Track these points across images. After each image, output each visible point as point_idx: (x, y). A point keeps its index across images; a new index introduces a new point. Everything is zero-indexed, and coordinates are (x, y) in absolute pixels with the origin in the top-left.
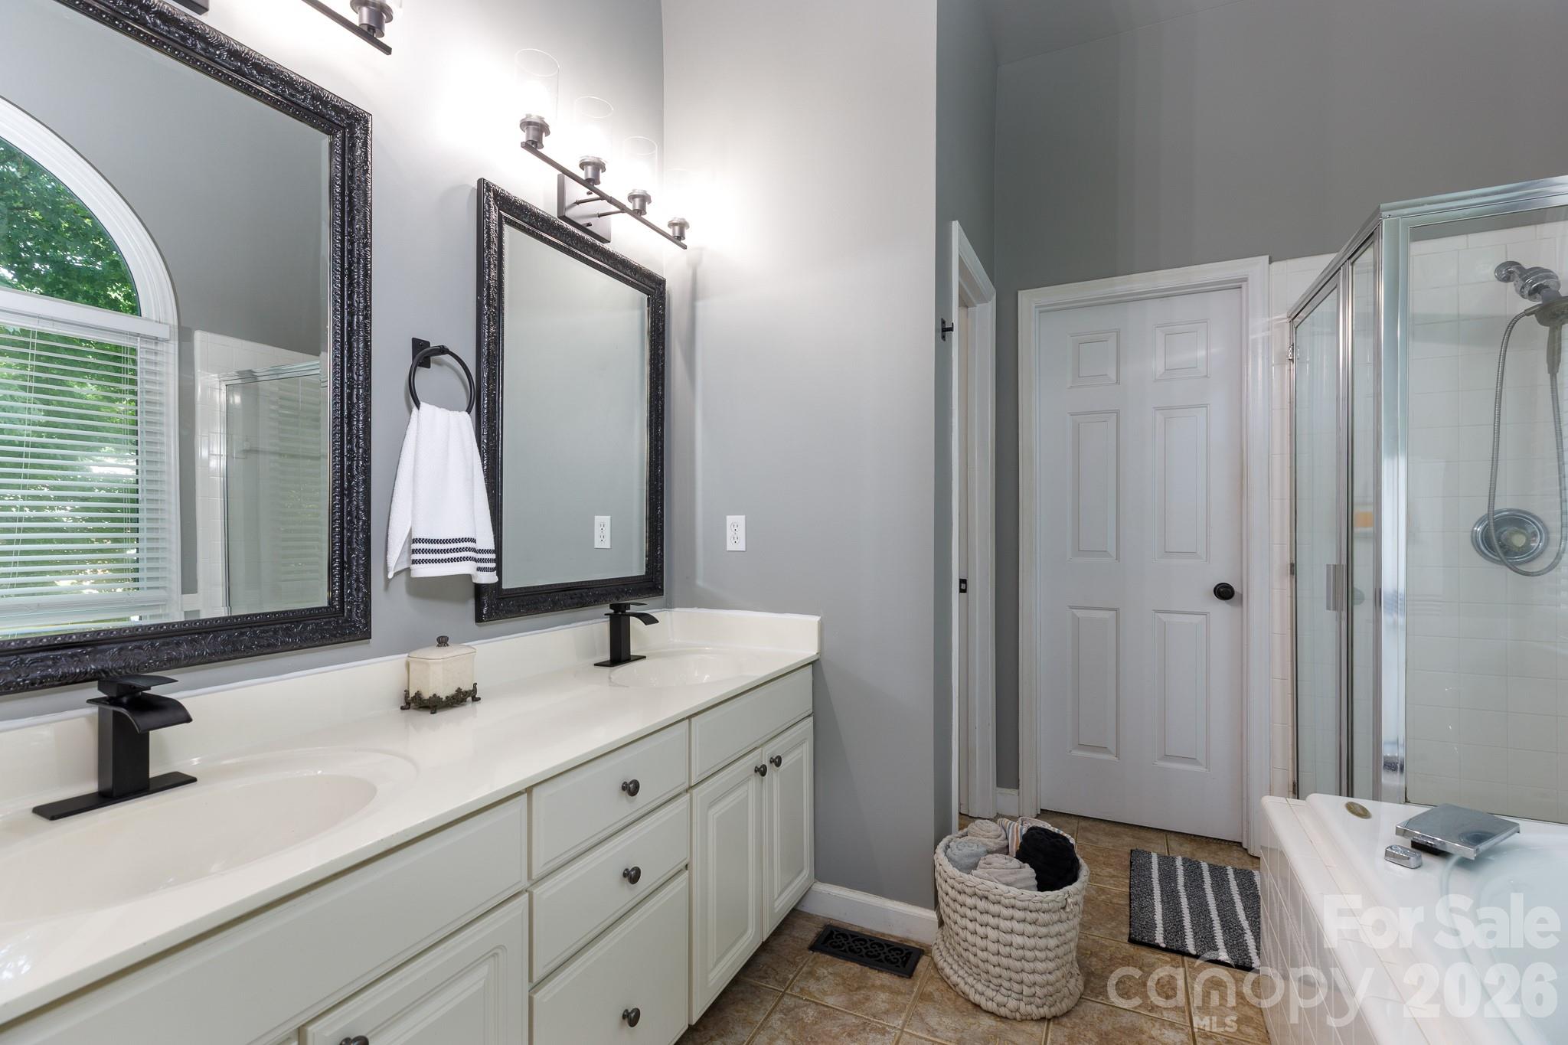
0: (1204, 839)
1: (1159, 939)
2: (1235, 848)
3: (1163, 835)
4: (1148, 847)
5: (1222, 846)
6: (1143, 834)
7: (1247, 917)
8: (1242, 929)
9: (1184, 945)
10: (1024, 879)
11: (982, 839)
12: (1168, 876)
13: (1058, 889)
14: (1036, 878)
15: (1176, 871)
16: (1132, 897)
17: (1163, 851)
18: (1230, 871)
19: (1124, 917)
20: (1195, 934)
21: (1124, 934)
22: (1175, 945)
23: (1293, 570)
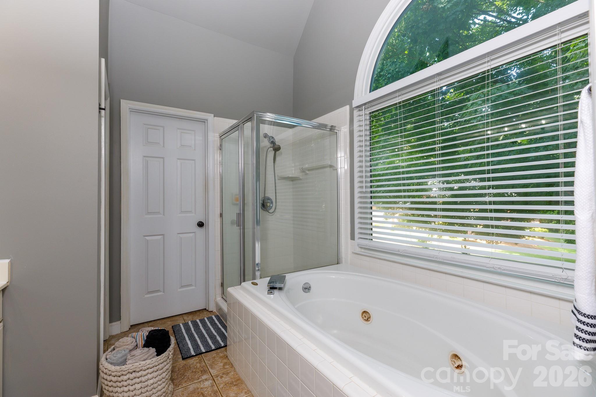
0: (194, 312)
1: (193, 353)
2: (204, 311)
3: (181, 316)
4: (177, 323)
5: (200, 312)
6: (174, 318)
7: (215, 331)
8: (215, 336)
9: (201, 350)
10: (152, 354)
11: (125, 347)
12: (188, 330)
13: (166, 351)
14: (156, 352)
15: (190, 327)
16: (179, 343)
17: (183, 322)
18: (206, 319)
19: (178, 352)
20: (203, 345)
21: (180, 358)
22: (198, 352)
23: (221, 215)
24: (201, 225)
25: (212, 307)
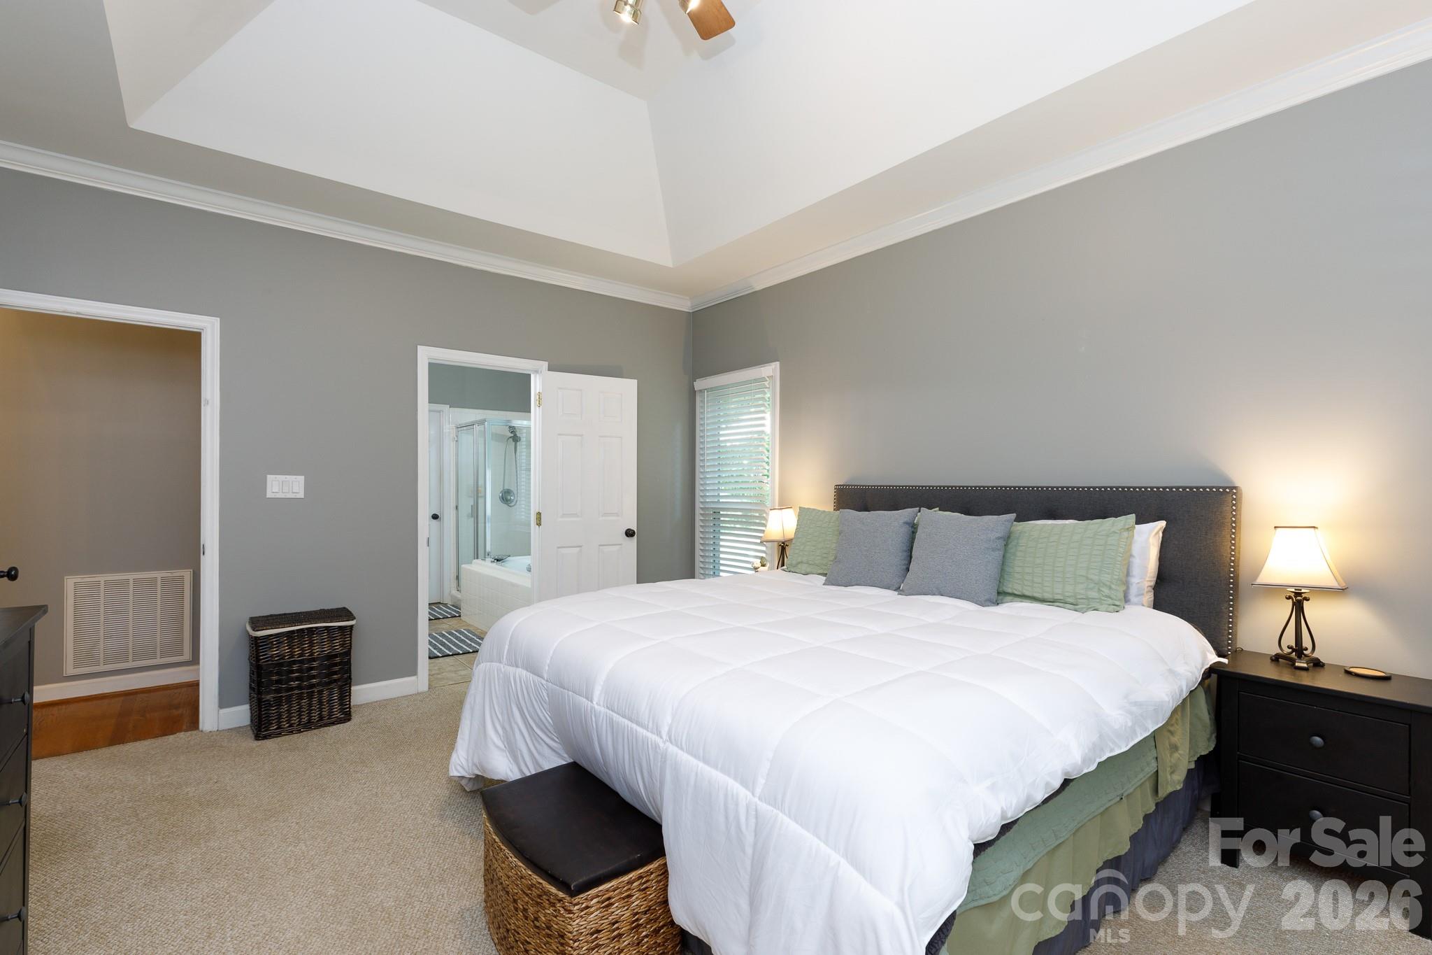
23: (457, 507)
24: (435, 517)
25: (448, 601)
